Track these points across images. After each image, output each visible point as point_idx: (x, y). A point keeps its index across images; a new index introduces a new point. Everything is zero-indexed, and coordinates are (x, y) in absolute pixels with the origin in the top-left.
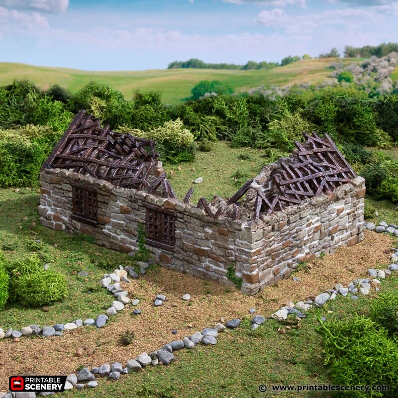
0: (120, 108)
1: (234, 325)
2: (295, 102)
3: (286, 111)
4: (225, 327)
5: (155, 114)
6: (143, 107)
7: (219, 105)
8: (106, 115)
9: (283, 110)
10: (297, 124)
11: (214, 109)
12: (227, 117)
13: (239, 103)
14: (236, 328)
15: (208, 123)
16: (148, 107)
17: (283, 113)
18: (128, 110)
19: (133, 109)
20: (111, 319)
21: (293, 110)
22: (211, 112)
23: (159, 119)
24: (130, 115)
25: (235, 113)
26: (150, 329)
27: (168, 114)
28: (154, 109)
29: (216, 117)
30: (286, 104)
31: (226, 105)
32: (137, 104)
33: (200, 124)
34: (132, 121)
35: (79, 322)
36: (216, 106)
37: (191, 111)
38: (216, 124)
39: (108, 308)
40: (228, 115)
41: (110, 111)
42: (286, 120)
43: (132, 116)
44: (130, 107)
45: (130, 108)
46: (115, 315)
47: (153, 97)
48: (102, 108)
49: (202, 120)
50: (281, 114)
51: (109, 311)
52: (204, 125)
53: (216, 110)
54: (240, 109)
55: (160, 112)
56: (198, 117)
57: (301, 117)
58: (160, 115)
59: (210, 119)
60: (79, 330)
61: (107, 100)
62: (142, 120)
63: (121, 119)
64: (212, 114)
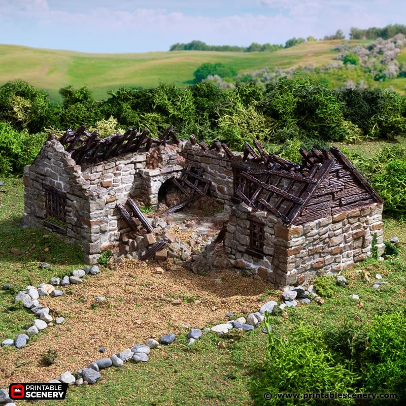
0: (47, 107)
1: (168, 341)
2: (249, 93)
3: (239, 104)
4: (158, 343)
5: (87, 114)
6: (73, 106)
7: (160, 100)
8: (31, 117)
9: (236, 103)
10: (251, 119)
11: (154, 104)
12: (170, 113)
13: (184, 97)
14: (170, 343)
15: (148, 122)
16: (78, 106)
17: (235, 107)
18: (56, 110)
19: (62, 108)
20: (32, 339)
21: (246, 103)
22: (152, 109)
23: (91, 119)
24: (58, 116)
25: (180, 109)
26: (75, 348)
27: (102, 113)
28: (86, 107)
29: (158, 113)
30: (238, 96)
31: (169, 100)
32: (66, 103)
33: (139, 123)
34: (60, 123)
36: (157, 101)
37: (129, 109)
38: (157, 122)
39: (29, 327)
40: (171, 111)
41: (35, 112)
42: (239, 115)
43: (61, 116)
44: (59, 106)
45: (59, 108)
46: (36, 334)
47: (84, 94)
48: (25, 109)
49: (141, 118)
50: (233, 108)
51: (30, 330)
52: (144, 124)
53: (157, 106)
54: (186, 104)
55: (93, 111)
56: (137, 115)
57: (255, 111)
58: (93, 115)
59: (150, 117)
61: (31, 99)
62: (72, 121)
63: (49, 121)
64: (152, 111)
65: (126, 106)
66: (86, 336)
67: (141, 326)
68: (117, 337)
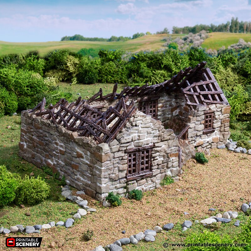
0: (90, 64)
1: (169, 228)
2: (227, 59)
3: (221, 66)
4: (162, 229)
5: (117, 69)
6: (107, 64)
7: (167, 61)
8: (78, 70)
9: (218, 66)
10: (229, 77)
11: (163, 64)
12: (173, 71)
13: (183, 60)
14: (170, 230)
15: (158, 76)
16: (111, 64)
17: (218, 68)
18: (96, 66)
19: (100, 65)
20: (76, 222)
21: (226, 65)
22: (161, 67)
23: (119, 73)
24: (97, 70)
25: (180, 68)
26: (105, 230)
27: (127, 69)
28: (116, 65)
29: (165, 71)
30: (220, 61)
31: (173, 61)
32: (103, 62)
33: (152, 77)
34: (98, 75)
35: (53, 223)
36: (165, 62)
37: (145, 67)
38: (164, 77)
39: (75, 214)
40: (174, 69)
41: (81, 67)
42: (220, 73)
43: (99, 70)
44: (98, 63)
45: (98, 65)
46: (79, 219)
47: (115, 56)
48: (75, 64)
49: (153, 73)
50: (217, 69)
51: (75, 216)
52: (155, 78)
53: (165, 66)
54: (184, 65)
55: (121, 68)
56: (150, 71)
57: (232, 71)
58: (120, 70)
59: (160, 73)
60: (53, 230)
61: (79, 58)
62: (106, 74)
63: (90, 73)
64: (161, 69)
65: (143, 65)
66: (113, 222)
67: (150, 217)
68: (134, 223)
